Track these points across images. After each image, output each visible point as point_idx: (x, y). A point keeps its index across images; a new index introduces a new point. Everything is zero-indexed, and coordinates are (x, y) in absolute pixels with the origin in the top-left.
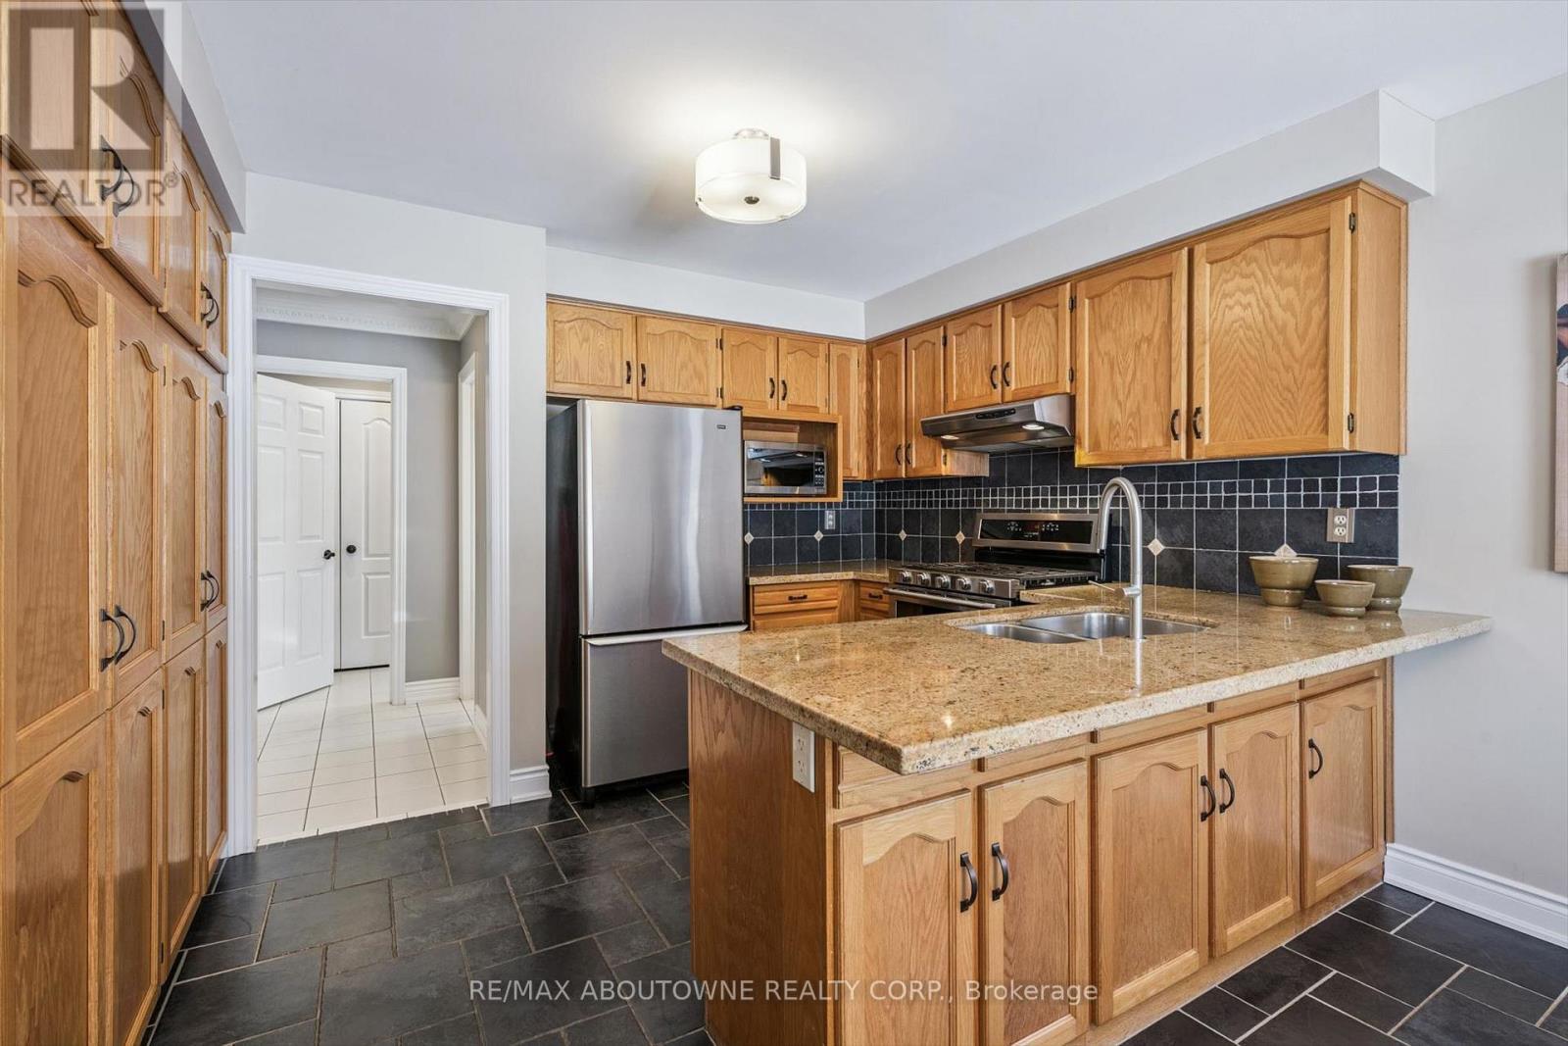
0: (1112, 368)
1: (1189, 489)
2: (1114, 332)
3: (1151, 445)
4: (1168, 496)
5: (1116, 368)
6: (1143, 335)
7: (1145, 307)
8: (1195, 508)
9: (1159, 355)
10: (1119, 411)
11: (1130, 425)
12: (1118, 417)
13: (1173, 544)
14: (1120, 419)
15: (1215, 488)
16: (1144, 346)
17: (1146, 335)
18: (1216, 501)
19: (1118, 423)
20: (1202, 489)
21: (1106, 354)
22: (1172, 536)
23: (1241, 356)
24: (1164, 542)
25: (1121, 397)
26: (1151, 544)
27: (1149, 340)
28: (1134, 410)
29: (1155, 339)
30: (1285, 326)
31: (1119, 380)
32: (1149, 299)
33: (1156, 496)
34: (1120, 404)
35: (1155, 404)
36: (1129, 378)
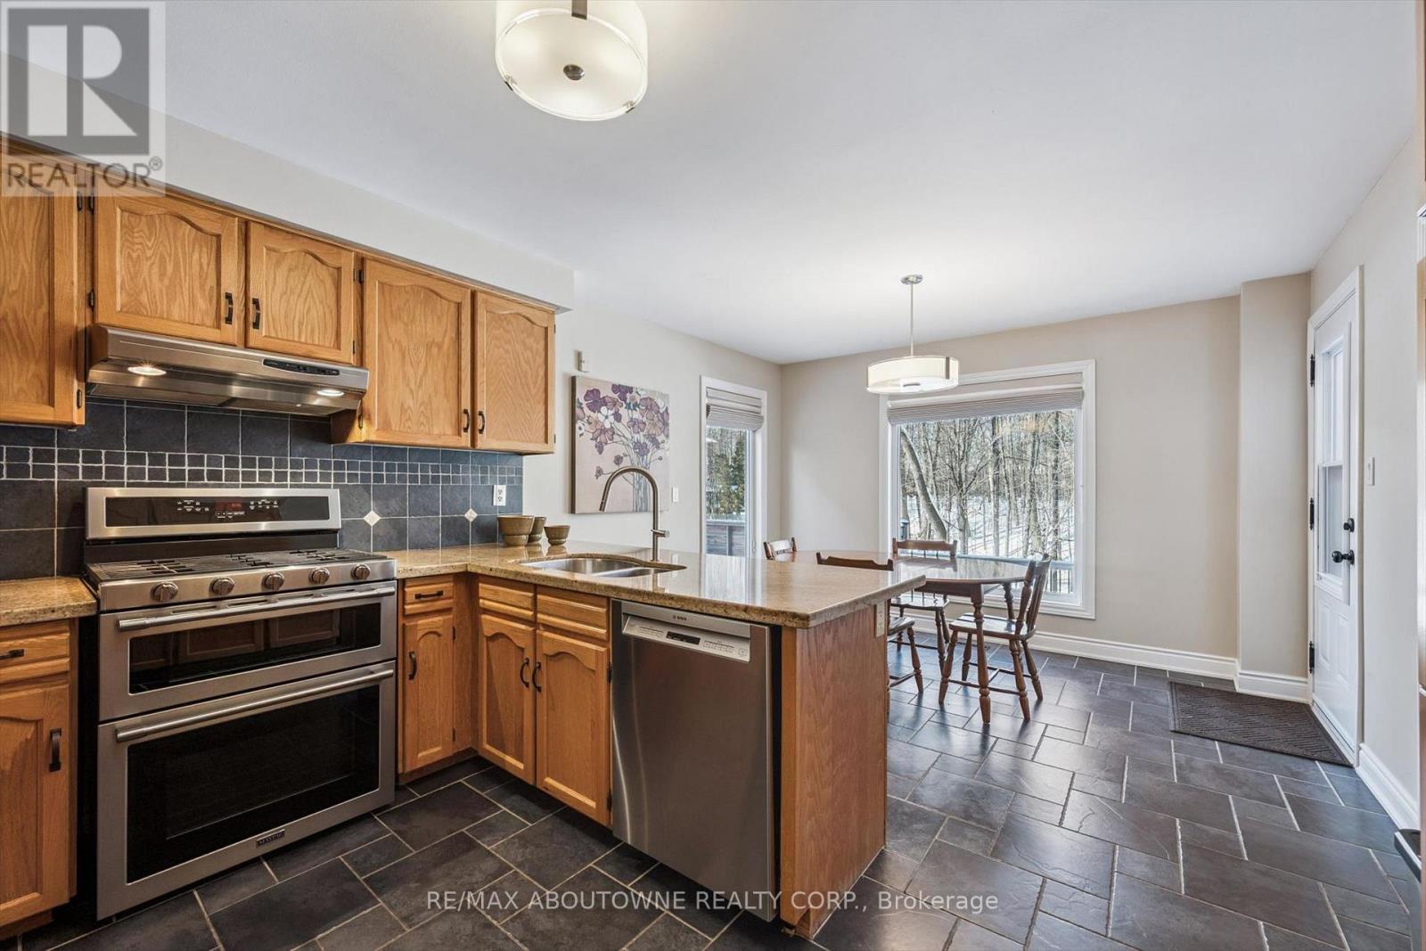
0: (404, 357)
1: (402, 468)
2: (406, 324)
3: (442, 432)
4: (384, 473)
5: (407, 358)
6: (434, 340)
7: (435, 319)
8: (408, 484)
9: (448, 361)
10: (411, 397)
11: (422, 412)
12: (410, 402)
13: (388, 514)
14: (412, 405)
15: (424, 469)
16: (435, 350)
17: (436, 340)
18: (425, 479)
19: (409, 408)
20: (413, 469)
21: (396, 340)
22: (388, 507)
23: (504, 382)
24: (379, 513)
25: (413, 386)
26: (367, 516)
27: (440, 346)
28: (426, 400)
29: (445, 347)
30: (526, 373)
31: (410, 371)
32: (439, 313)
33: (372, 473)
34: (411, 391)
35: (445, 400)
36: (420, 372)
